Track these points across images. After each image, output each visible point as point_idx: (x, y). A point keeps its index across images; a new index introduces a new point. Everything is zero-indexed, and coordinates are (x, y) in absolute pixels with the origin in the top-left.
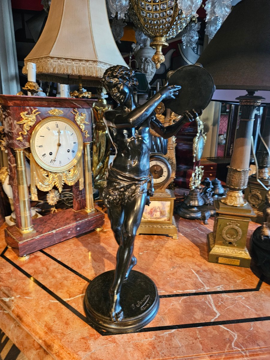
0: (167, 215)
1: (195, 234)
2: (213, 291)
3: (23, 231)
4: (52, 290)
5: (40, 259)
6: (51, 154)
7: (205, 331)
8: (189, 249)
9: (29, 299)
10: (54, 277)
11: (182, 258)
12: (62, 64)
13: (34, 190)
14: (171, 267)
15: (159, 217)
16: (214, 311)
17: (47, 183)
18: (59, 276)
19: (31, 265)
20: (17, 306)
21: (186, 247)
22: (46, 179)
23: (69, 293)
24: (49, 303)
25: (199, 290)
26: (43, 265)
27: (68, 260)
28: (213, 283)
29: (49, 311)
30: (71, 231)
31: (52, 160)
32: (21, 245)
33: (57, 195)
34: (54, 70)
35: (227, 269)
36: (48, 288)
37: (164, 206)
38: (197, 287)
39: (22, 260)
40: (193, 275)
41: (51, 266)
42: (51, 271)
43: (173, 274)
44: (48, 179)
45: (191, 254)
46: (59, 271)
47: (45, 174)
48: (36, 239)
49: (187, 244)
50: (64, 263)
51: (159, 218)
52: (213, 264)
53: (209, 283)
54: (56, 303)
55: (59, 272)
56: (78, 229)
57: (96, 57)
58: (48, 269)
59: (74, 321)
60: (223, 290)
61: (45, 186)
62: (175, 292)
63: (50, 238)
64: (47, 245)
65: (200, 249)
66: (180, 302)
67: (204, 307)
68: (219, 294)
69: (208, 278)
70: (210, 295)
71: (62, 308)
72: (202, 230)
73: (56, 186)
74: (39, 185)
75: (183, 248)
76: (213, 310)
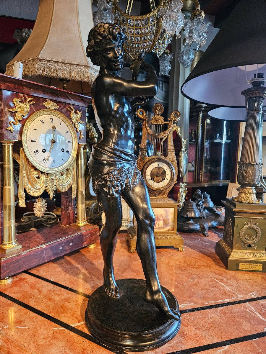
0: (170, 224)
1: (199, 245)
2: (249, 298)
3: (5, 246)
4: (52, 315)
5: (27, 281)
6: (44, 151)
7: (264, 343)
8: (200, 260)
9: (23, 329)
10: (50, 300)
11: (197, 268)
12: (51, 66)
13: (22, 195)
14: (190, 278)
15: (162, 226)
16: (261, 319)
17: (37, 187)
18: (57, 298)
19: (16, 289)
20: (7, 340)
21: (197, 257)
22: (36, 181)
23: (77, 317)
24: (52, 331)
25: (233, 298)
26: (32, 287)
27: (64, 280)
28: (244, 290)
29: (55, 342)
30: (63, 247)
31: (45, 158)
32: (4, 262)
33: (45, 205)
34: (42, 72)
35: (252, 276)
36: (46, 313)
37: (167, 213)
38: (229, 296)
39: (3, 284)
40: (218, 284)
41: (44, 288)
42: (44, 293)
43: (196, 285)
44: (39, 181)
45: (205, 264)
46: (56, 292)
47: (36, 175)
48: (23, 255)
49: (196, 255)
50: (60, 283)
51: (162, 228)
52: (233, 272)
53: (239, 291)
54: (62, 330)
55: (56, 294)
56: (71, 244)
57: (87, 62)
58: (40, 292)
59: (94, 351)
60: (258, 296)
61: (35, 190)
62: (207, 303)
63: (39, 254)
64: (35, 263)
65: (212, 258)
66: (218, 314)
67: (248, 316)
68: (256, 301)
69: (236, 286)
70: (247, 303)
71: (73, 336)
72: (205, 241)
73: (47, 191)
74: (28, 187)
75: (195, 259)
76: (259, 318)
